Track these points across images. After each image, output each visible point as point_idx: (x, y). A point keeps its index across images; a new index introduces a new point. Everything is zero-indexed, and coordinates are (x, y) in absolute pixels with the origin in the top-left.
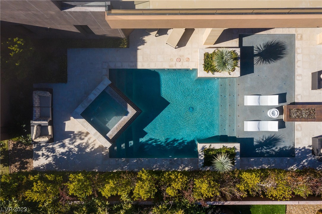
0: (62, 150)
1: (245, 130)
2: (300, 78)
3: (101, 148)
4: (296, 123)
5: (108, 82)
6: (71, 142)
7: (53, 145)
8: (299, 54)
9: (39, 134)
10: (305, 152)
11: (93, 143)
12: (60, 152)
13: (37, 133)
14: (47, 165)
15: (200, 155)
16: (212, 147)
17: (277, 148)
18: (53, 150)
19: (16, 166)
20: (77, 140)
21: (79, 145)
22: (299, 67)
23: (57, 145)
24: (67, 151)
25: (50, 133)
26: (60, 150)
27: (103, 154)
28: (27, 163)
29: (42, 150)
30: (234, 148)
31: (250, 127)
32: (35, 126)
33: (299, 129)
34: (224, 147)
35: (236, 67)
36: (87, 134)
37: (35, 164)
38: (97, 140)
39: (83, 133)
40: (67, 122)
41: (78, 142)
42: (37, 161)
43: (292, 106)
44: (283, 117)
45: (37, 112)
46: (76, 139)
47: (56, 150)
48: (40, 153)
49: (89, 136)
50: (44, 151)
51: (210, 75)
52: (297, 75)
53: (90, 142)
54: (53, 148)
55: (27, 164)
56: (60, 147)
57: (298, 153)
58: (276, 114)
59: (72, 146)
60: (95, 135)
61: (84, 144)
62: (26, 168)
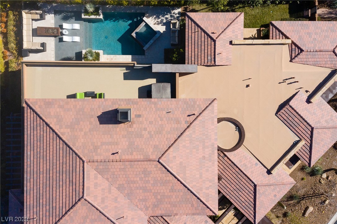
1: (79, 25)
2: (52, 49)
3: (148, 17)
4: (54, 27)
5: (145, 48)
6: (163, 20)
9: (176, 24)
10: (49, 12)
11: (152, 19)
14: (174, 10)
15: (101, 12)
16: (96, 16)
18: (171, 16)
21: (159, 19)
22: (53, 55)
23: (169, 19)
24: (165, 16)
25: (171, 24)
26: (168, 16)
27: (148, 14)
28: (184, 10)
30: (85, 15)
31: (77, 26)
33: (52, 24)
34: (90, 16)
35: (84, 54)
36: (155, 24)
37: (180, 10)
38: (150, 21)
39: (157, 24)
40: (165, 30)
41: (159, 20)
43: (57, 35)
44: (60, 30)
45: (177, 34)
46: (160, 22)
48: (177, 15)
49: (154, 23)
50: (176, 16)
51: (97, 51)
52: (54, 51)
53: (154, 20)
57: (52, 12)
58: (64, 31)
59: (162, 18)
60: (151, 24)
61: (157, 19)
62: (184, 8)
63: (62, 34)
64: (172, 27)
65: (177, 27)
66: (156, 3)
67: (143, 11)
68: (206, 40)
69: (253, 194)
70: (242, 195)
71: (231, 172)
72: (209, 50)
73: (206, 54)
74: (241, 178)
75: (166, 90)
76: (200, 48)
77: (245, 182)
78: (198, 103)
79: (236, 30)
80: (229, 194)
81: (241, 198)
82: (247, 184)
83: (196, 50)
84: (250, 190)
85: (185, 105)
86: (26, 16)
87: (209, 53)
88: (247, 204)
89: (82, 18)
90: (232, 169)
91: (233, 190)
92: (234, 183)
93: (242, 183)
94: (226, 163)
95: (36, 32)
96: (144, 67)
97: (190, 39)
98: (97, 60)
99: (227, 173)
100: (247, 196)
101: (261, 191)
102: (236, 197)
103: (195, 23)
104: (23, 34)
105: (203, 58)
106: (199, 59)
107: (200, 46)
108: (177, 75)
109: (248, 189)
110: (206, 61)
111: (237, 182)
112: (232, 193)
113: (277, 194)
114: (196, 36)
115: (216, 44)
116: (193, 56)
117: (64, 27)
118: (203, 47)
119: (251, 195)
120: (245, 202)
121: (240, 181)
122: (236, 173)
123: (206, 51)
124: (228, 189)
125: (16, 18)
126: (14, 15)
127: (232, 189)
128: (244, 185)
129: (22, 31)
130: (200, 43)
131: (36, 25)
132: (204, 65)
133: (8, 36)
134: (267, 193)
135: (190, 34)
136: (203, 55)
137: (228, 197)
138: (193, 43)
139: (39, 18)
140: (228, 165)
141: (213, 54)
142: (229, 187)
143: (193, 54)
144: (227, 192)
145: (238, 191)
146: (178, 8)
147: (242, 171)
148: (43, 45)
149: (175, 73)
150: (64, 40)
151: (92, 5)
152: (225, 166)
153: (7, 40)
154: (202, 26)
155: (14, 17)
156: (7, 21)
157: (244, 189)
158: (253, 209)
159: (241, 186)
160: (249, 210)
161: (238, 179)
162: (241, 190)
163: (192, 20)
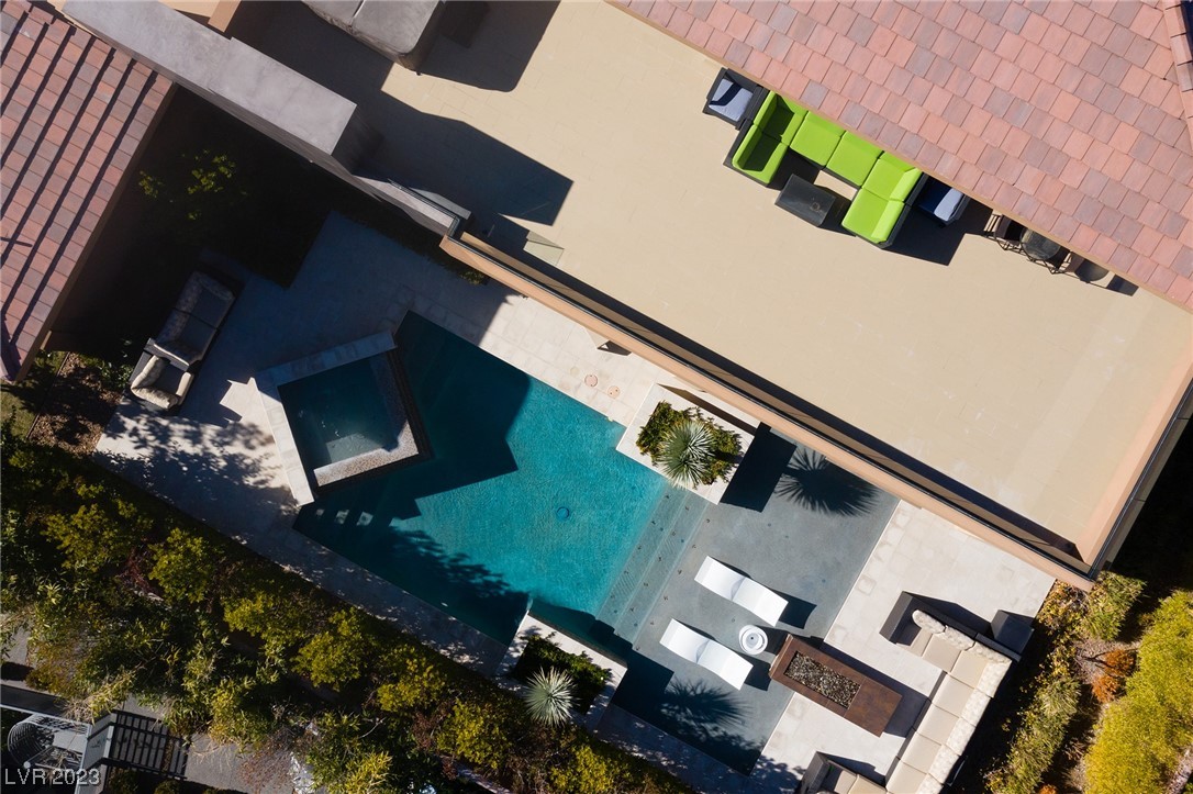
0: (187, 447)
1: (664, 642)
2: (868, 589)
3: (284, 495)
4: (796, 695)
5: (386, 343)
6: (218, 439)
7: (173, 422)
8: (898, 526)
9: (152, 380)
10: (779, 778)
11: (270, 472)
12: (180, 449)
13: (149, 376)
14: (131, 461)
15: (515, 645)
16: (553, 640)
18: (164, 435)
19: (53, 424)
20: (236, 443)
21: (235, 456)
22: (879, 559)
23: (183, 427)
24: (196, 456)
25: (180, 392)
26: (181, 444)
27: (281, 511)
28: (85, 430)
29: (138, 421)
30: (607, 673)
31: (678, 642)
32: (154, 359)
33: (798, 712)
34: (584, 655)
35: (719, 478)
36: (270, 440)
37: (105, 444)
38: (284, 471)
39: (259, 432)
40: (235, 385)
41: (236, 448)
42: (110, 439)
43: (804, 647)
44: (774, 660)
45: (177, 325)
46: (235, 438)
47: (173, 439)
48: (130, 424)
49: (269, 448)
50: (142, 425)
51: (646, 460)
52: (864, 577)
53: (265, 463)
54: (167, 429)
55: (82, 434)
56: (186, 437)
57: (762, 771)
58: (758, 645)
59: (215, 451)
60: (287, 454)
61: (248, 461)
62: (76, 443)
63: (775, 639)
64: (186, 377)
67: (295, 538)
89: (628, 666)
95: (901, 709)
97: (65, 219)
98: (671, 416)
104: (969, 731)
108: (222, 16)
117: (747, 667)
129: (965, 753)
131: (879, 748)
133: (1046, 759)
139: (845, 776)
146: (103, 458)
148: (901, 631)
150: (784, 603)
151: (536, 700)
153: (1062, 747)
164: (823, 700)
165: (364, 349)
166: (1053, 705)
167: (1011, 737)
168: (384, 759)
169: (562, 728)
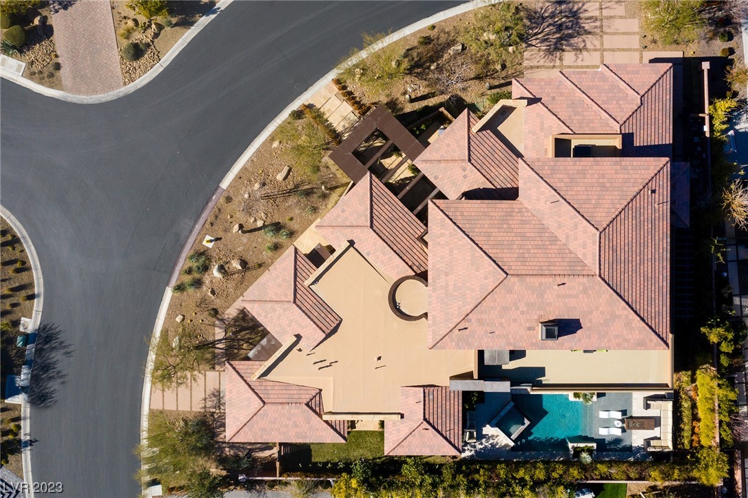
0: (481, 447)
1: (600, 433)
2: (635, 400)
3: (507, 445)
4: (633, 430)
5: (512, 404)
6: (486, 442)
7: (476, 443)
9: (469, 437)
10: (639, 449)
11: (501, 443)
14: (470, 455)
15: (571, 451)
16: (578, 446)
17: (620, 446)
18: (475, 447)
21: (492, 443)
23: (478, 443)
24: (483, 447)
25: (475, 437)
26: (479, 447)
27: (507, 449)
30: (593, 447)
31: (603, 432)
33: (635, 434)
34: (586, 446)
35: (593, 395)
36: (497, 436)
38: (504, 441)
39: (494, 436)
41: (491, 441)
43: (629, 420)
44: (625, 426)
47: (477, 447)
48: (466, 448)
49: (498, 437)
50: (469, 447)
51: (578, 400)
53: (499, 441)
54: (475, 445)
56: (480, 445)
57: (635, 449)
58: (620, 424)
59: (487, 444)
60: (503, 437)
61: (495, 443)
63: (623, 421)
64: (475, 433)
65: (468, 433)
66: (498, 466)
67: (513, 453)
68: (435, 420)
69: (374, 215)
70: (388, 213)
71: (403, 244)
72: (431, 407)
73: (435, 402)
74: (389, 236)
75: (490, 356)
76: (444, 409)
77: (384, 231)
78: (453, 343)
79: (395, 432)
80: (405, 214)
81: (389, 209)
82: (382, 229)
83: (448, 407)
84: (378, 220)
85: (470, 341)
86: (667, 443)
87: (431, 404)
88: (382, 201)
89: (595, 443)
90: (402, 249)
91: (399, 219)
92: (398, 229)
93: (388, 230)
94: (410, 257)
95: (656, 422)
96: (519, 385)
97: (456, 421)
99: (407, 243)
100: (381, 212)
101: (363, 218)
102: (396, 210)
103: (450, 442)
104: (671, 420)
105: (440, 397)
106: (444, 395)
107: (444, 412)
108: (476, 376)
109: (381, 222)
110: (435, 393)
111: (394, 230)
112: (401, 215)
113: (341, 213)
114: (448, 425)
115: (422, 415)
116: (452, 398)
117: (620, 430)
118: (440, 411)
119: (377, 213)
120: (384, 204)
121: (391, 232)
122: (397, 244)
123: (435, 406)
124: (406, 220)
125: (681, 440)
126: (683, 444)
127: (401, 221)
128: (386, 227)
130: (444, 416)
131: (656, 432)
132: (438, 386)
133: (690, 416)
134: (355, 216)
135: (456, 427)
136: (439, 400)
137: (406, 209)
138: (452, 416)
139: (652, 442)
140: (407, 254)
141: (427, 402)
142: (404, 224)
143: (452, 402)
144: (407, 216)
145: (393, 218)
146: (464, 458)
147: (389, 246)
148: (647, 407)
149: (480, 378)
150: (621, 413)
151: (584, 461)
152: (411, 252)
153: (692, 412)
154: (441, 438)
155: (683, 441)
156: (692, 436)
157: (385, 221)
158: (374, 194)
159: (390, 226)
160: (379, 193)
161: (393, 235)
162: (389, 219)
163: (454, 446)
164: (639, 428)
165: (509, 407)
166: (686, 405)
167: (681, 415)
168: (562, 487)
169: (592, 463)
